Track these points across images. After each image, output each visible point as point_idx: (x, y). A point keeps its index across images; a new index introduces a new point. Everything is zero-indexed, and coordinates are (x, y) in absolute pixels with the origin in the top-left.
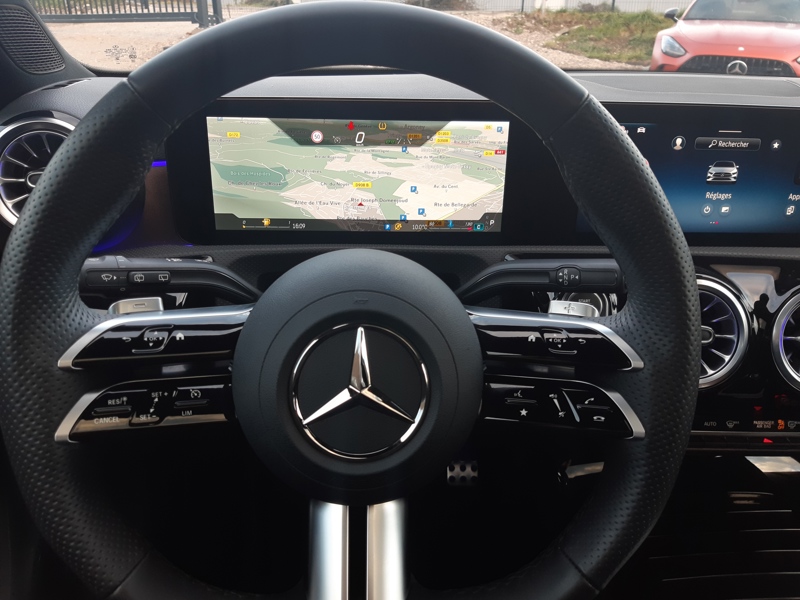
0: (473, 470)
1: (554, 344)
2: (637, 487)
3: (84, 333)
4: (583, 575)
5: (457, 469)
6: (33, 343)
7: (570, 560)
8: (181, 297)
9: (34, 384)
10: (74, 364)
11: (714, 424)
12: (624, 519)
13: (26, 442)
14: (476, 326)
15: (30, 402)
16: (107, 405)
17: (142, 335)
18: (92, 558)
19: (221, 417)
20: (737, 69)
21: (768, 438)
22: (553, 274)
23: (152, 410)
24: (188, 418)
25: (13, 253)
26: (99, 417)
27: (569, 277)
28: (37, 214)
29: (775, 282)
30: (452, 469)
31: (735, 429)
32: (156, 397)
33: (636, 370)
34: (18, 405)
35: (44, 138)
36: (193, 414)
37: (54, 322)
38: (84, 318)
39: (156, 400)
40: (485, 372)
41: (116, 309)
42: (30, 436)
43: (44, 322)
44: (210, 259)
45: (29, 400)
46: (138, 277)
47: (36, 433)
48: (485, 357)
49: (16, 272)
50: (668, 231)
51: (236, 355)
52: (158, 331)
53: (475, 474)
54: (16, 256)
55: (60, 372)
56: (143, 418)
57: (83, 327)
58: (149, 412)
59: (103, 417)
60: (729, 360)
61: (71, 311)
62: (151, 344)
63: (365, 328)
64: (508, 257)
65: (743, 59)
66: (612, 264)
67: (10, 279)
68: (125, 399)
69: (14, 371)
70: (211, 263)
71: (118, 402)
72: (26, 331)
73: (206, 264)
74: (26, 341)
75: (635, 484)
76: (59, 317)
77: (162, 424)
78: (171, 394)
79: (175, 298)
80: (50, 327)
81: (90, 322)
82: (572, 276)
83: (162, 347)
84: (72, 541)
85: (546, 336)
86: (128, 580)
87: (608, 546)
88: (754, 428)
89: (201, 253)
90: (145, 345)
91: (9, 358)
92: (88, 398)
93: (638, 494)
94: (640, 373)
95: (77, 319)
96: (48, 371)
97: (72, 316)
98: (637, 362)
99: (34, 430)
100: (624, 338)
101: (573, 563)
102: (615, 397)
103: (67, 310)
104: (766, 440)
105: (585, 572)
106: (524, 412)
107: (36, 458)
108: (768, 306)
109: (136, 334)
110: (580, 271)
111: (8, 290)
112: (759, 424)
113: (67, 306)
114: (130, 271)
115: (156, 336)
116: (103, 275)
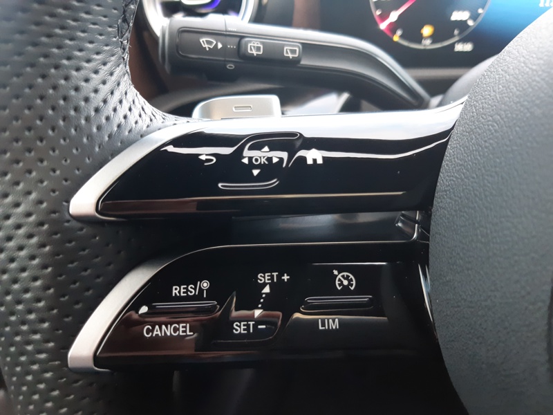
17: (238, 152)
23: (258, 312)
32: (266, 283)
39: (267, 290)
41: (205, 112)
46: (254, 48)
52: (270, 145)
58: (251, 315)
59: (160, 324)
62: (256, 172)
68: (205, 284)
71: (192, 291)
90: (244, 172)
95: (119, 118)
114: (242, 37)
115: (262, 155)
116: (203, 40)
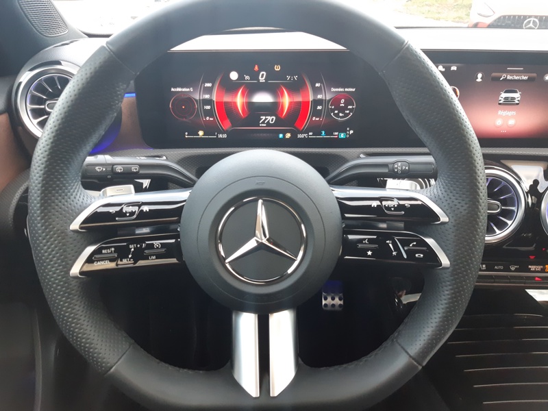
0: (340, 299)
1: (388, 208)
2: (445, 300)
3: (85, 208)
4: (410, 356)
5: (329, 299)
6: (54, 215)
7: (402, 347)
8: (146, 183)
9: (55, 240)
10: (81, 228)
11: (501, 267)
12: (437, 320)
13: (52, 277)
14: (337, 198)
15: (54, 252)
16: (101, 253)
17: (122, 208)
18: (96, 349)
19: (174, 260)
20: (531, 25)
21: (538, 277)
22: (391, 166)
23: (130, 256)
24: (153, 261)
25: (38, 158)
26: (97, 261)
27: (402, 168)
28: (52, 133)
29: (544, 171)
30: (326, 299)
31: (515, 271)
32: (132, 247)
33: (443, 223)
34: (46, 254)
35: (56, 78)
36: (156, 258)
37: (67, 201)
38: (85, 199)
39: (133, 250)
40: (344, 228)
41: (104, 194)
42: (54, 273)
43: (60, 202)
44: (165, 158)
45: (53, 251)
46: (119, 169)
47: (58, 271)
48: (344, 218)
49: (41, 170)
50: (463, 130)
51: (182, 220)
52: (132, 206)
53: (342, 302)
54: (40, 160)
55: (72, 233)
56: (125, 261)
57: (85, 205)
58: (128, 257)
59: (99, 261)
60: (512, 225)
61: (77, 195)
62: (128, 214)
63: (264, 200)
64: (362, 156)
65: (536, 17)
66: (430, 159)
67: (38, 175)
68: (113, 249)
69: (43, 233)
70: (165, 160)
71: (109, 251)
72: (49, 208)
73: (162, 161)
74: (50, 214)
75: (444, 297)
76: (69, 198)
77: (137, 265)
78: (141, 246)
79: (142, 184)
80: (64, 205)
81: (89, 201)
82: (404, 168)
83: (135, 216)
84: (83, 338)
85: (384, 203)
86: (119, 363)
87: (426, 338)
88: (529, 271)
89: (159, 154)
90: (124, 215)
91: (39, 225)
92: (90, 250)
93: (446, 304)
94: (446, 225)
95: (81, 200)
96: (64, 233)
97: (78, 197)
98: (444, 218)
99: (57, 270)
100: (435, 202)
101: (404, 349)
102: (430, 241)
103: (74, 194)
104: (537, 279)
105: (412, 355)
106: (369, 253)
107: (59, 287)
108: (538, 188)
109: (118, 209)
110: (409, 164)
111: (37, 182)
112: (533, 268)
113: (74, 192)
114: (113, 165)
115: (131, 209)
116: (97, 168)
